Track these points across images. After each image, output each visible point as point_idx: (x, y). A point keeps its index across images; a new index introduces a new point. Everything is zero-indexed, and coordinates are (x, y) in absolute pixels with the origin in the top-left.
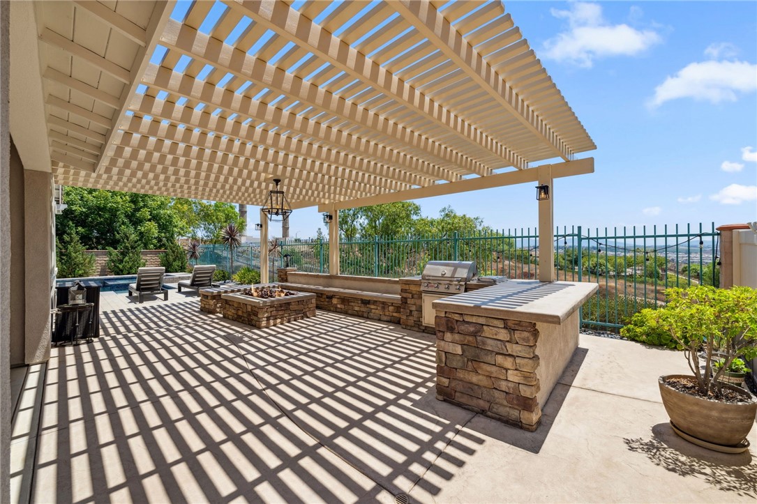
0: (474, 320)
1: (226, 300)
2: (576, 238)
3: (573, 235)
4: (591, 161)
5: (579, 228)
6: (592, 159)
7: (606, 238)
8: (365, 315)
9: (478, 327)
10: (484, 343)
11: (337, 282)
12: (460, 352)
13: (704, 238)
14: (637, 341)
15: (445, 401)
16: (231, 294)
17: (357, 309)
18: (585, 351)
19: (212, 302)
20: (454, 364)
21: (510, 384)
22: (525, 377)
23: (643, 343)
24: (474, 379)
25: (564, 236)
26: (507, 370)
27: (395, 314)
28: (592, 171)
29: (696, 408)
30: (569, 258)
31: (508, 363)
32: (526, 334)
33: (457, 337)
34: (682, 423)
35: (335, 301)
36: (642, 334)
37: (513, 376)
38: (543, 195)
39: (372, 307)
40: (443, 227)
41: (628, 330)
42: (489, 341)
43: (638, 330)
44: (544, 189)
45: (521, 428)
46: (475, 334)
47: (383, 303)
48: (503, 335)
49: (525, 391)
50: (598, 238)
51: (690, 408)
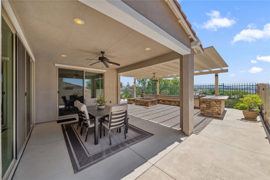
0: (209, 101)
1: (137, 101)
2: (223, 86)
3: (222, 85)
4: (227, 70)
5: (224, 84)
6: (228, 69)
7: (230, 86)
8: (170, 104)
9: (210, 102)
10: (211, 105)
11: (159, 97)
12: (206, 107)
13: (253, 86)
14: (238, 109)
15: (202, 116)
16: (138, 99)
17: (167, 103)
18: (226, 111)
19: (132, 101)
20: (205, 109)
21: (216, 111)
22: (219, 110)
23: (239, 109)
24: (209, 111)
25: (220, 86)
26: (215, 109)
27: (178, 104)
28: (228, 72)
29: (248, 113)
30: (211, 92)
31: (216, 108)
32: (219, 103)
33: (205, 104)
34: (246, 117)
35: (160, 101)
36: (239, 107)
37: (217, 110)
38: (216, 77)
39: (172, 102)
40: (173, 82)
41: (236, 107)
42: (212, 104)
43: (238, 107)
44: (217, 76)
45: (218, 118)
46: (209, 103)
47: (175, 101)
48: (215, 103)
49: (219, 112)
50: (228, 86)
51: (247, 114)
